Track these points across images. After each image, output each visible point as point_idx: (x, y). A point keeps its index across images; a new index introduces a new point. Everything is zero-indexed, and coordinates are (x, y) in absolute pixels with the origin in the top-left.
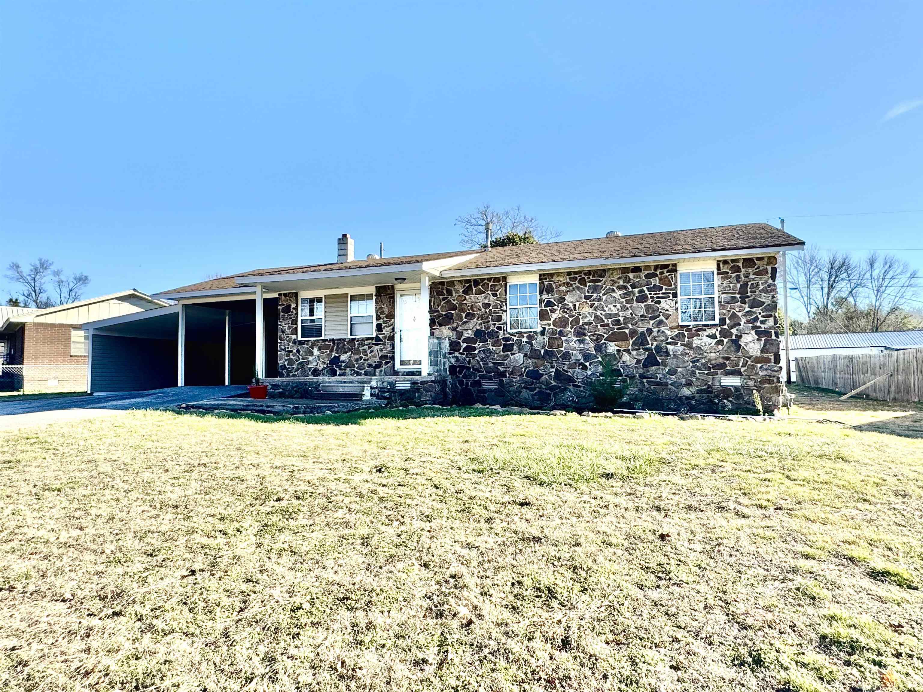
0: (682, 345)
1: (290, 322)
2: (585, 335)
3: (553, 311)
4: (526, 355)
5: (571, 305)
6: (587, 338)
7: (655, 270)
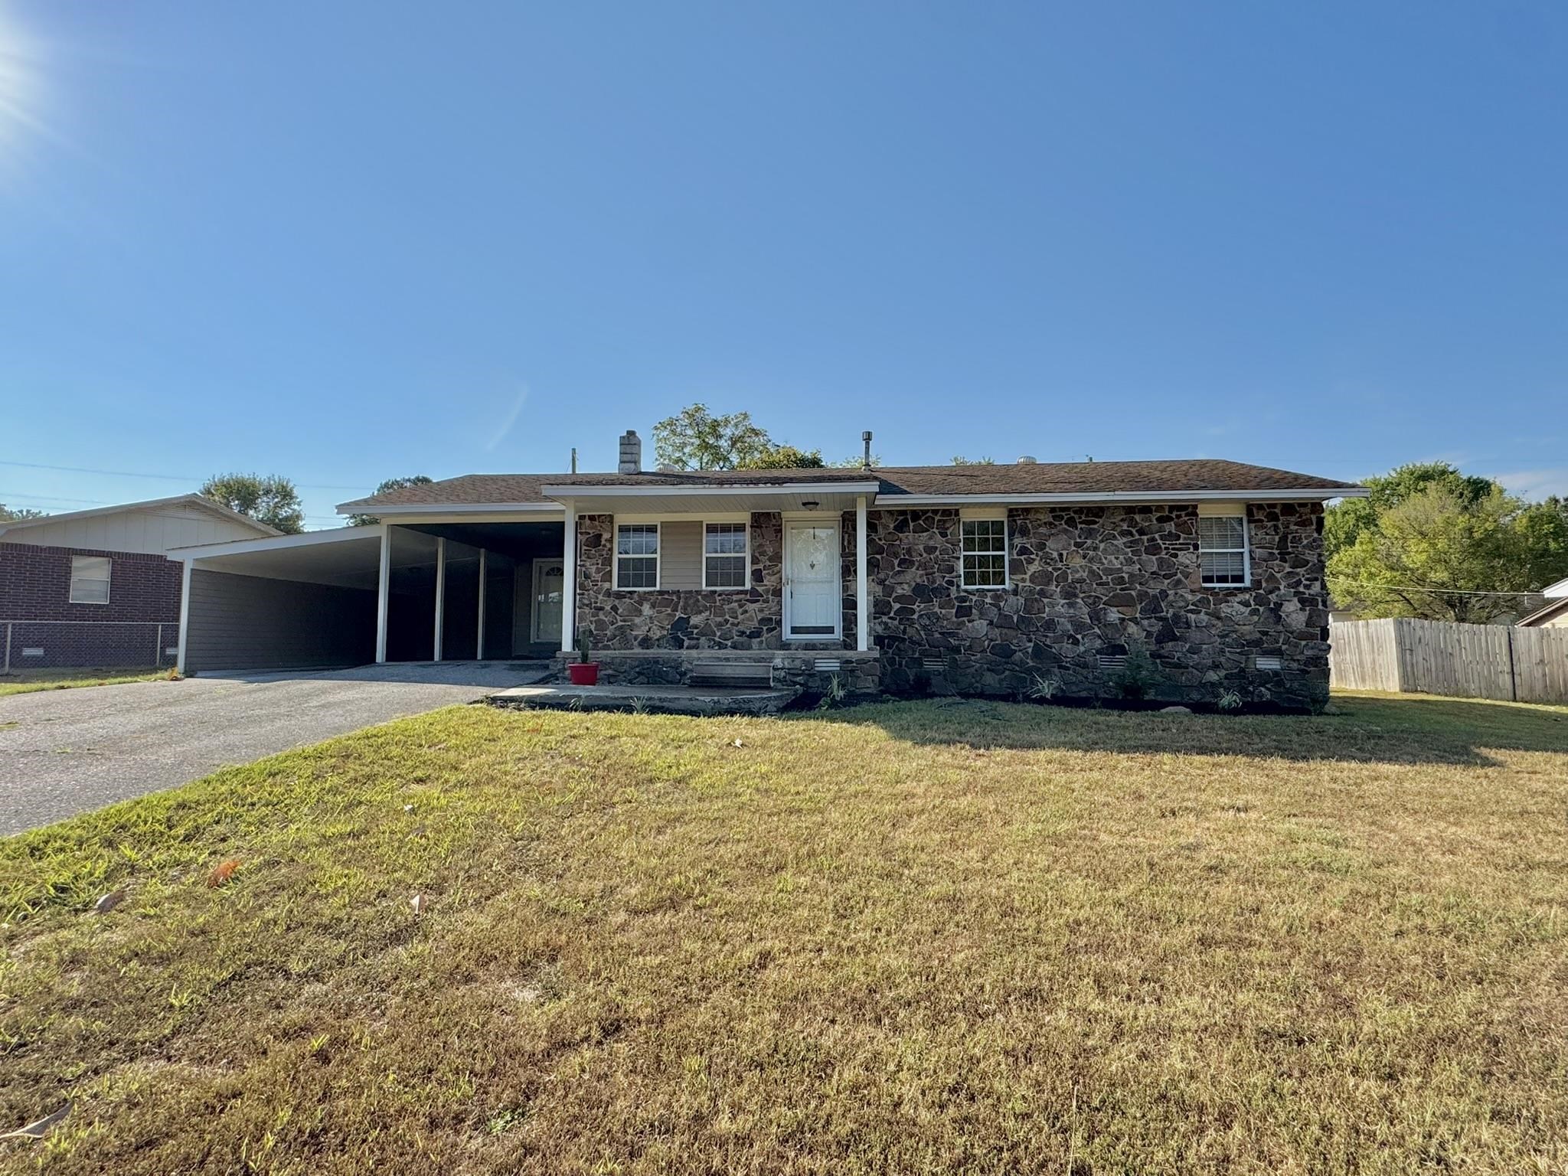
0: (1207, 614)
1: (600, 562)
2: (1076, 596)
3: (1030, 562)
4: (991, 623)
5: (1055, 555)
6: (1079, 600)
7: (1171, 512)
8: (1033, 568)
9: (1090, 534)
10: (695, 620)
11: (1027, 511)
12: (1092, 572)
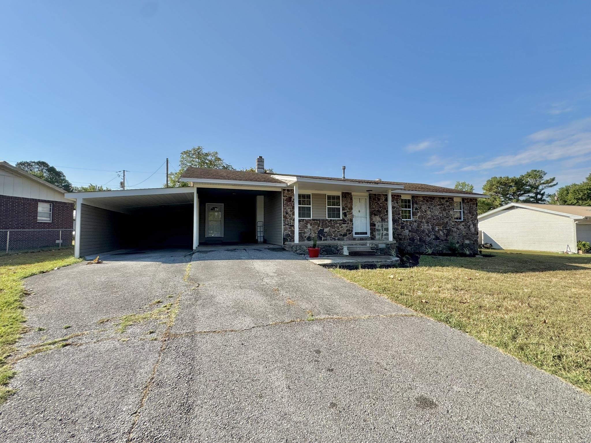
0: (456, 228)
1: (291, 207)
2: (429, 223)
3: (418, 212)
4: (410, 231)
5: (424, 211)
7: (448, 199)
8: (419, 214)
9: (432, 204)
10: (326, 230)
11: (417, 197)
12: (432, 216)
